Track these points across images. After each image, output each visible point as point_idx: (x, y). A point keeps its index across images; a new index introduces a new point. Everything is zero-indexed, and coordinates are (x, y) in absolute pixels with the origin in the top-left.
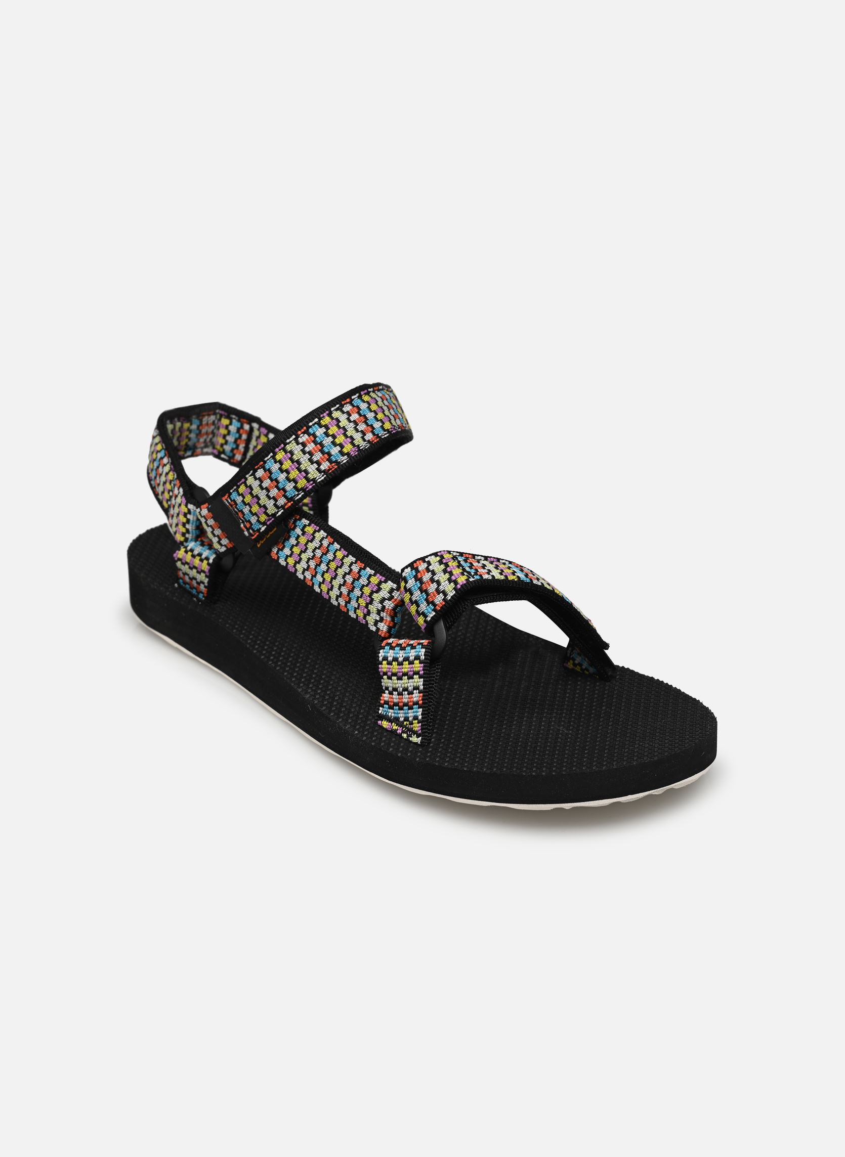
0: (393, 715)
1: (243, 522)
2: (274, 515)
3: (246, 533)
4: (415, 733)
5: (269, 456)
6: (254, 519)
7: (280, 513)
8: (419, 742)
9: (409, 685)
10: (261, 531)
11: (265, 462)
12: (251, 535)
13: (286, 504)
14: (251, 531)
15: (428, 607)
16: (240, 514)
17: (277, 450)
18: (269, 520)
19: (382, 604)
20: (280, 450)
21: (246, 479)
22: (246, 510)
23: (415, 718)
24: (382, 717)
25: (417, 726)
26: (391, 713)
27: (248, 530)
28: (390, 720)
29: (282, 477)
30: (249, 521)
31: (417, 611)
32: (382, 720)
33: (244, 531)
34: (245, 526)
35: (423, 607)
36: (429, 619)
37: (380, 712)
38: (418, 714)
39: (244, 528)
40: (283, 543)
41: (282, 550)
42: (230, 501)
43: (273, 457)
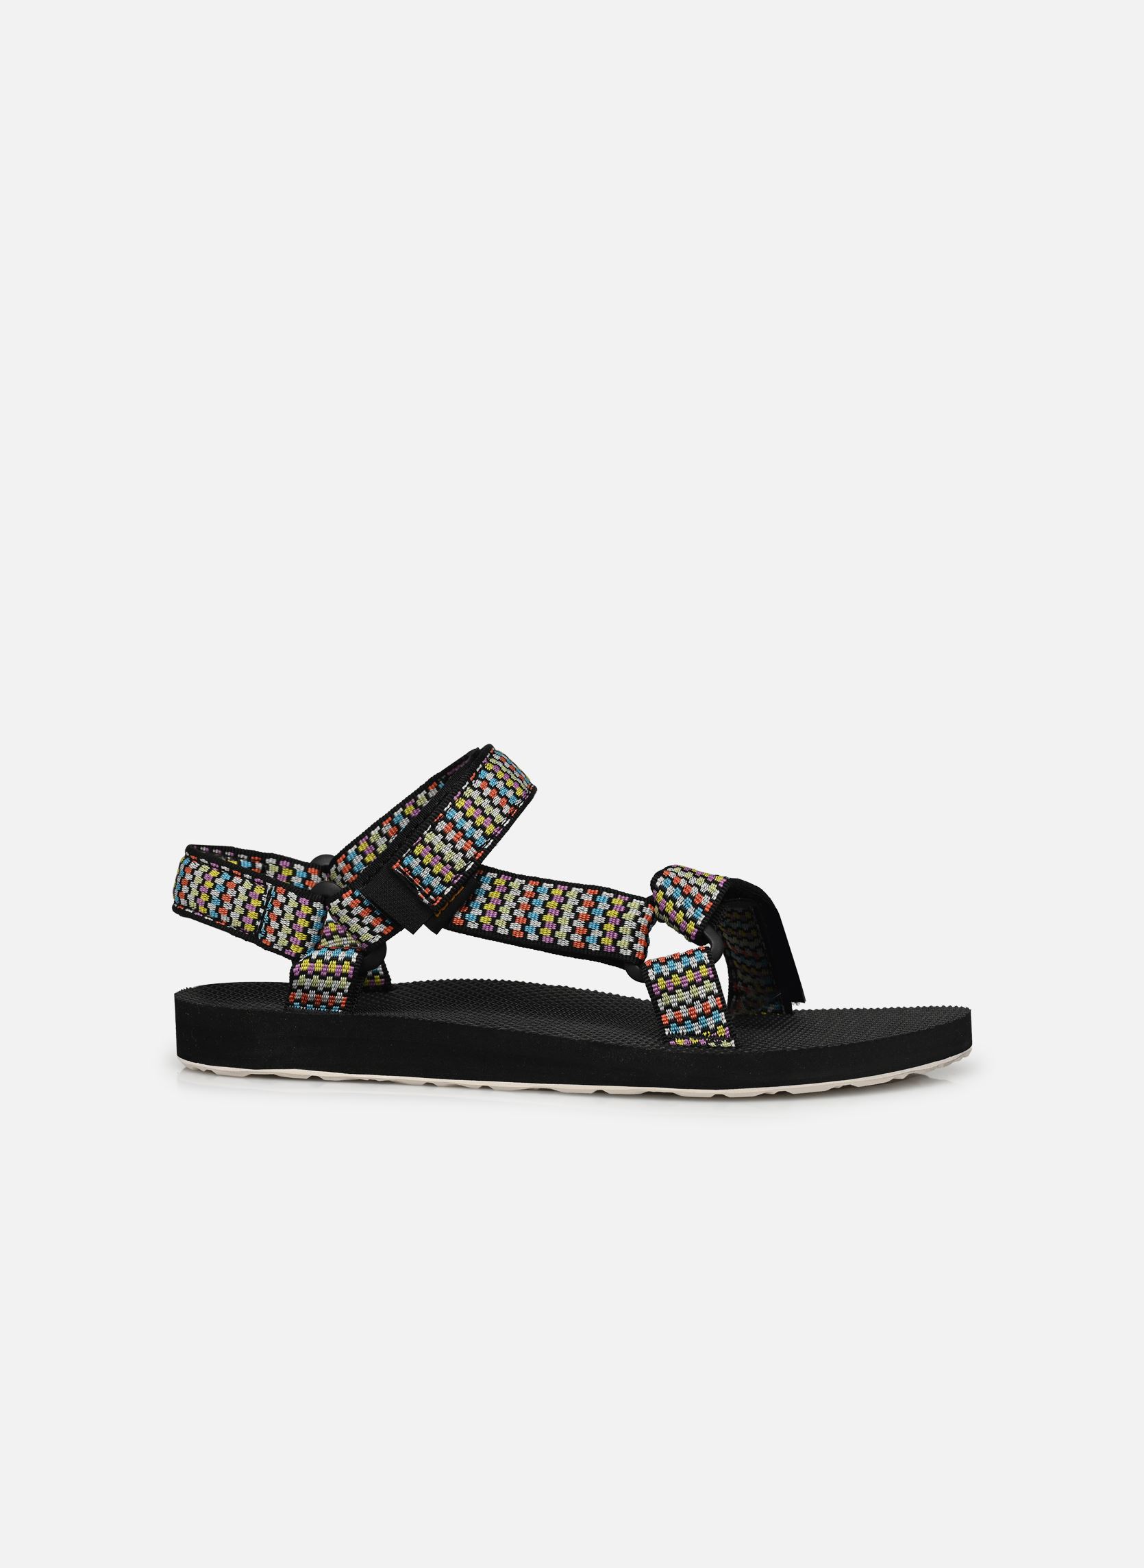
0: (685, 1031)
1: (420, 889)
2: (462, 871)
3: (426, 901)
4: (723, 1038)
5: (449, 806)
6: (435, 882)
7: (470, 867)
8: (734, 1045)
9: (700, 992)
10: (446, 893)
11: (445, 813)
12: (431, 901)
13: (475, 855)
14: (432, 897)
15: (696, 911)
16: (417, 881)
17: (455, 798)
18: (455, 878)
19: (636, 922)
20: (458, 798)
21: (423, 837)
22: (425, 873)
23: (718, 1023)
24: (672, 1037)
25: (722, 1031)
26: (682, 1030)
27: (427, 897)
28: (683, 1037)
29: (468, 825)
30: (430, 886)
31: (685, 918)
32: (674, 1040)
33: (423, 899)
34: (424, 894)
35: (691, 911)
36: (699, 923)
37: (667, 1033)
38: (720, 1019)
39: (422, 896)
40: (468, 905)
41: (469, 912)
42: (402, 868)
43: (453, 806)
